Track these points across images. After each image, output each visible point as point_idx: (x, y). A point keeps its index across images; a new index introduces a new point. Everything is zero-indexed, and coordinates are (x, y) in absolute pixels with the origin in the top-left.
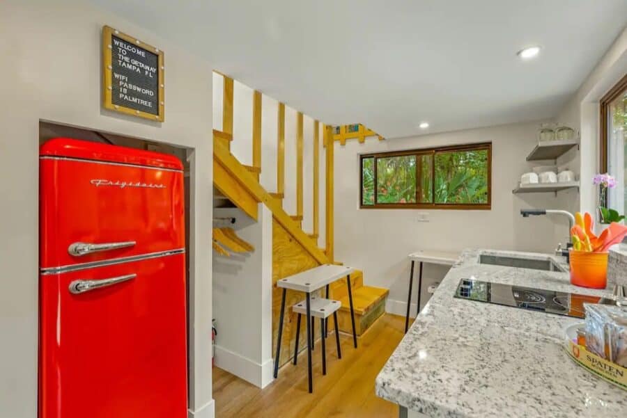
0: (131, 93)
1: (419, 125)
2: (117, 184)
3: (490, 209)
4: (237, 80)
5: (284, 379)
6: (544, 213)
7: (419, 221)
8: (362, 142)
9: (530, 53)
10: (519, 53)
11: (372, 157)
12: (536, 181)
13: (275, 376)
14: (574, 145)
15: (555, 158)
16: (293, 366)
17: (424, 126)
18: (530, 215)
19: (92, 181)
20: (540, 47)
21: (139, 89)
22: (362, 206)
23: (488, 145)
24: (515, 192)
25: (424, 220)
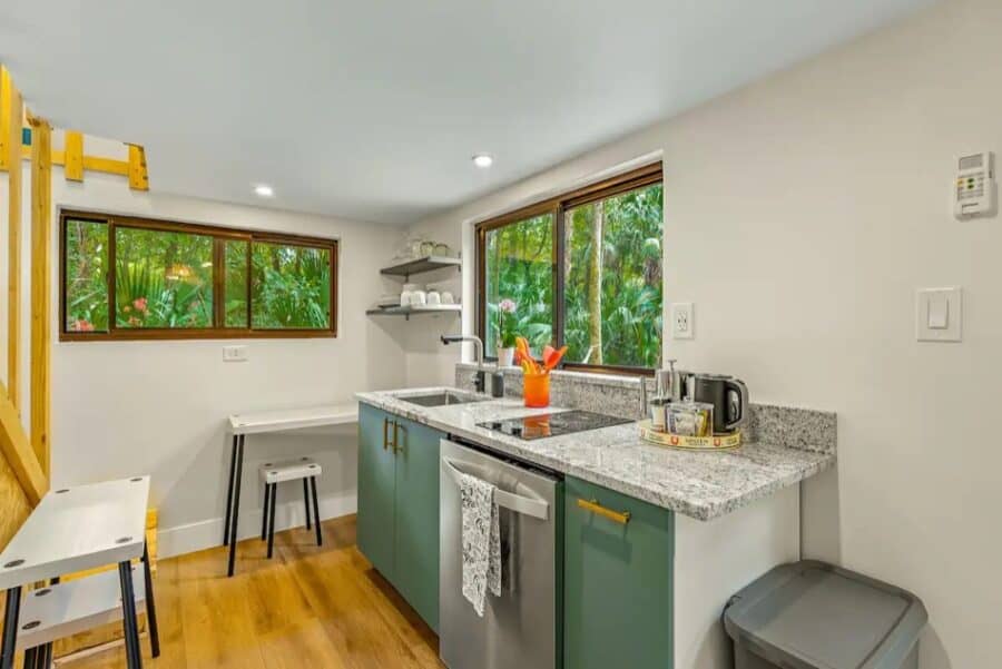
1: (254, 188)
3: (335, 336)
6: (462, 339)
7: (228, 361)
8: (75, 182)
9: (484, 161)
10: (474, 158)
14: (452, 265)
15: (406, 275)
17: (264, 191)
18: (450, 343)
22: (66, 336)
24: (369, 313)
25: (237, 358)
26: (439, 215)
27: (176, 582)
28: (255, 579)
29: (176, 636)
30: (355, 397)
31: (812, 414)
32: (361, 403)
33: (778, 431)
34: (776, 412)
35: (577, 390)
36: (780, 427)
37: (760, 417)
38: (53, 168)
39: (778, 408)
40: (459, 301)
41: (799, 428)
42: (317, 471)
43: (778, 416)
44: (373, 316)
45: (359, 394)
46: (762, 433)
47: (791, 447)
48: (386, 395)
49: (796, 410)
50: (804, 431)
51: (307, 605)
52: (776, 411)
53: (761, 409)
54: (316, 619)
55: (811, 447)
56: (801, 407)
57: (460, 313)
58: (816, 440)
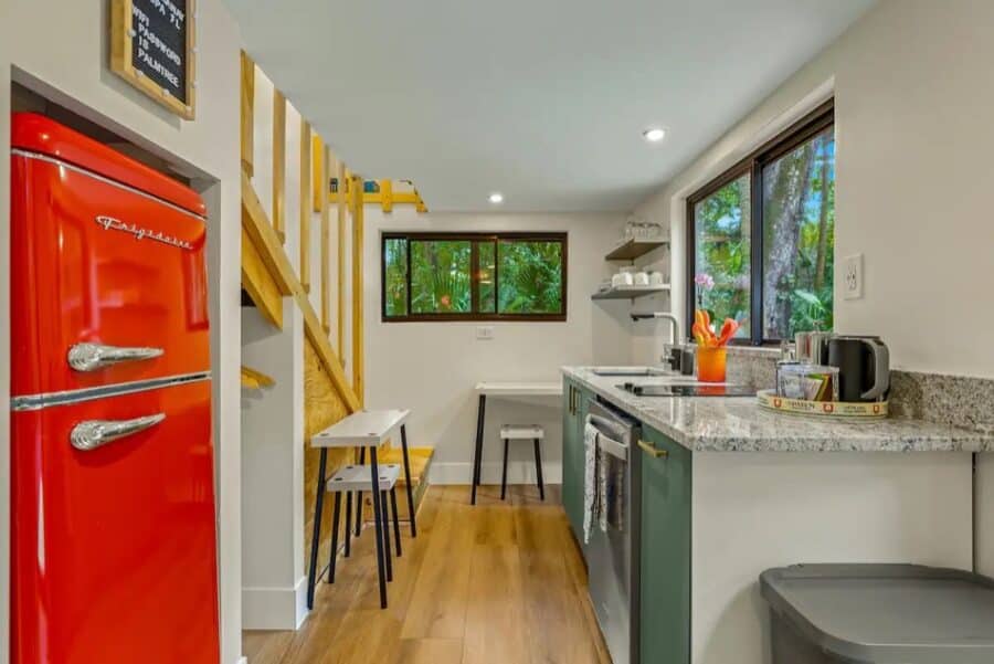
0: (154, 52)
1: (489, 197)
2: (133, 229)
3: (564, 320)
4: (259, 64)
5: (325, 606)
6: (653, 316)
7: (479, 339)
8: (387, 212)
9: (656, 135)
10: (645, 133)
11: (403, 238)
12: (629, 282)
13: (310, 606)
14: (661, 244)
15: (632, 259)
16: (328, 585)
17: (496, 198)
18: (641, 320)
19: (99, 218)
20: (665, 130)
21: (163, 48)
22: (385, 319)
23: (561, 237)
24: (594, 298)
25: (486, 337)
26: (653, 194)
27: (440, 500)
28: (488, 511)
29: (427, 530)
30: (561, 370)
31: (982, 382)
32: (564, 376)
33: (943, 406)
34: (942, 383)
35: (756, 366)
36: (945, 401)
37: (924, 389)
38: (365, 206)
39: (942, 377)
40: (667, 280)
41: (967, 402)
42: (540, 434)
43: (943, 388)
44: (598, 301)
45: (565, 368)
46: (926, 409)
47: (957, 427)
48: (586, 370)
49: (962, 379)
50: (972, 406)
51: (514, 535)
52: (940, 380)
53: (925, 378)
54: (515, 547)
55: (979, 426)
56: (968, 376)
57: (669, 291)
58: (985, 417)
